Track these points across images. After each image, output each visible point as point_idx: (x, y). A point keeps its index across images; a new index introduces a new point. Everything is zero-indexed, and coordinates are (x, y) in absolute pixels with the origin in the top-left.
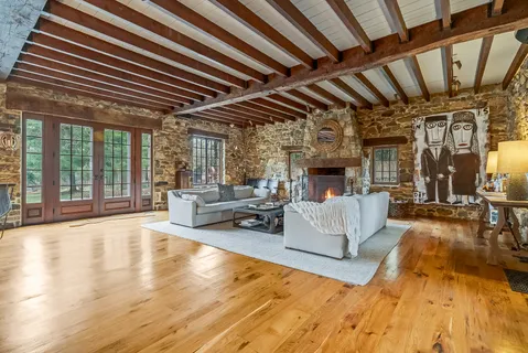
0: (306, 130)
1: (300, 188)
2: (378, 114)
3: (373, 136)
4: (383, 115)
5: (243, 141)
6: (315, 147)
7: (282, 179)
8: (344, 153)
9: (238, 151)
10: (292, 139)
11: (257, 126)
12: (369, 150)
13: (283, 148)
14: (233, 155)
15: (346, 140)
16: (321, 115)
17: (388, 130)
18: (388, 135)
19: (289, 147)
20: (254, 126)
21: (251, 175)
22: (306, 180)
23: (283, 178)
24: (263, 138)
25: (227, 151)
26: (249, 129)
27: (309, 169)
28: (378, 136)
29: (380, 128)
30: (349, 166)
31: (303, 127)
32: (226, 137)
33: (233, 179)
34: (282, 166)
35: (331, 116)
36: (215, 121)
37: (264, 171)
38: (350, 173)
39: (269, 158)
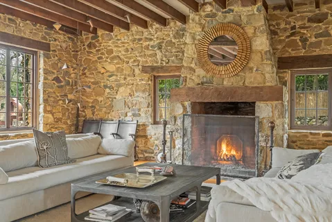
0: (188, 40)
1: (178, 135)
2: (302, 18)
3: (293, 54)
4: (310, 20)
5: (75, 57)
6: (203, 67)
7: (142, 120)
8: (252, 79)
9: (67, 73)
10: (159, 55)
11: (100, 32)
12: (287, 76)
13: (145, 70)
14: (57, 79)
15: (256, 58)
16: (213, 16)
17: (318, 44)
18: (317, 52)
19: (153, 69)
20: (95, 31)
21: (88, 114)
22: (188, 122)
23: (145, 118)
24: (111, 52)
25: (46, 72)
26: (86, 37)
27: (194, 105)
28: (302, 53)
29: (304, 40)
30: (262, 100)
31: (180, 34)
32: (46, 47)
33: (58, 120)
34: (142, 99)
35: (230, 17)
36: (25, 17)
37: (111, 107)
38: (264, 110)
39: (119, 86)
